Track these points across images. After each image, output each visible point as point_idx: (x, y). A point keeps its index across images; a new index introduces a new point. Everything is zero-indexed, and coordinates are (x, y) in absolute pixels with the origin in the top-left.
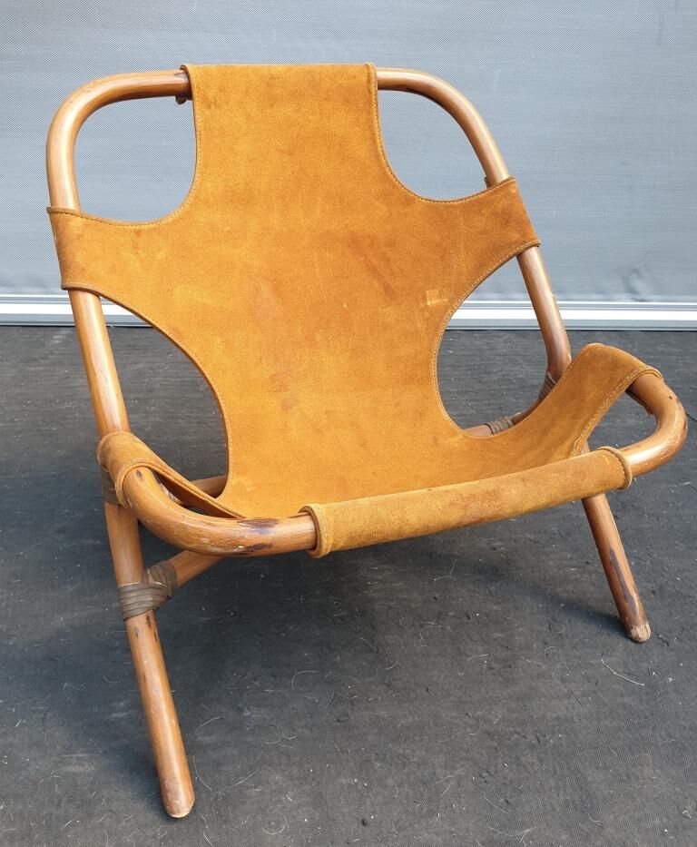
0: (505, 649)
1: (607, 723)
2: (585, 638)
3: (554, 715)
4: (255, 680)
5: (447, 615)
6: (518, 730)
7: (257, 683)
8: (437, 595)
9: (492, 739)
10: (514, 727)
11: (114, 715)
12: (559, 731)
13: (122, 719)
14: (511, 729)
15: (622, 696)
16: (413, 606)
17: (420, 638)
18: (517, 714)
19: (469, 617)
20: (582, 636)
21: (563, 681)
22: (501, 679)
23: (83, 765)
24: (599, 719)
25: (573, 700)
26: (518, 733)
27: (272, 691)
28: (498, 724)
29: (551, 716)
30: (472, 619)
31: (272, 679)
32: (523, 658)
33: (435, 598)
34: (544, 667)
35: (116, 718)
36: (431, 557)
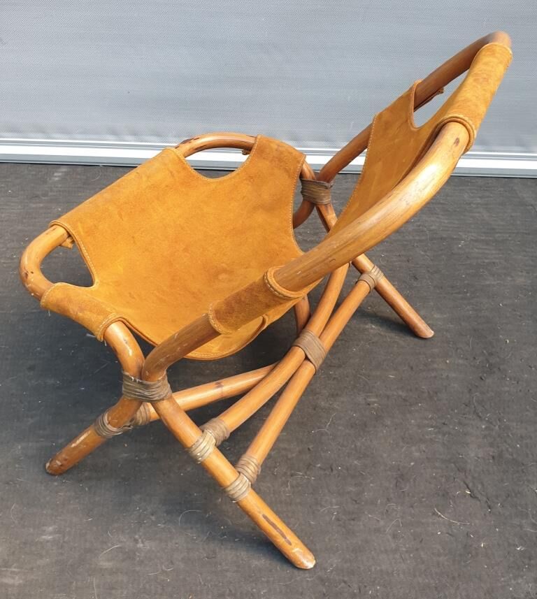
0: (354, 502)
1: (420, 580)
2: (423, 498)
3: (378, 568)
4: (152, 515)
5: (315, 466)
6: (346, 579)
7: (153, 518)
8: (310, 447)
9: (324, 585)
10: (343, 576)
11: (44, 537)
12: (379, 584)
13: (48, 541)
14: (341, 578)
15: (439, 555)
16: (290, 456)
17: (287, 487)
18: (349, 564)
19: (332, 470)
20: (422, 495)
21: (395, 536)
22: (344, 530)
23: (14, 578)
24: (415, 576)
25: (397, 556)
26: (345, 582)
27: (163, 526)
28: (332, 571)
29: (376, 569)
30: (335, 472)
31: (165, 515)
32: (366, 513)
33: (309, 449)
34: (382, 523)
35: (44, 539)
36: (315, 409)
